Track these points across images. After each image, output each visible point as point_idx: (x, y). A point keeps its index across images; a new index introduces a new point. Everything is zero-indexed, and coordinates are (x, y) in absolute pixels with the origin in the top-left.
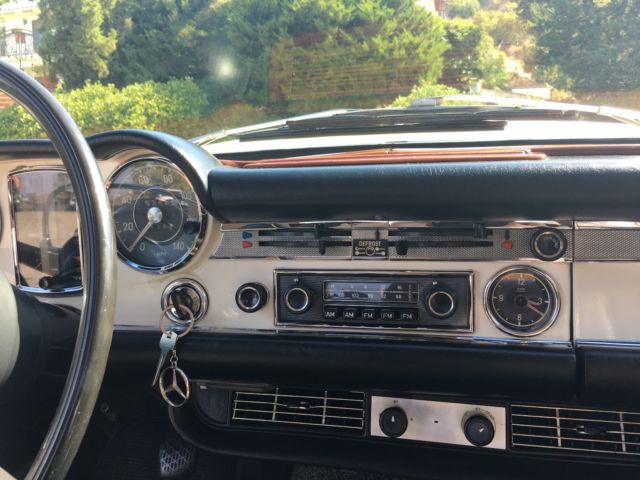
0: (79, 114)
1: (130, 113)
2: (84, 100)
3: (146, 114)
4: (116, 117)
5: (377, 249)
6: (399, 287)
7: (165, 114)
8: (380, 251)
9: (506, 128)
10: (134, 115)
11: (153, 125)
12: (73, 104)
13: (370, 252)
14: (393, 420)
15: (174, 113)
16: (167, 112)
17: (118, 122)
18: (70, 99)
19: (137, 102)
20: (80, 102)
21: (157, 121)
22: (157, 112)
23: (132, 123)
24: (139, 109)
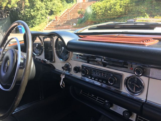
0: (104, 7)
1: (116, 6)
2: (105, 3)
3: (120, 5)
4: (112, 7)
5: (101, 64)
6: (106, 74)
7: (125, 5)
8: (102, 64)
9: (155, 29)
10: (117, 6)
11: (122, 8)
12: (102, 4)
13: (100, 64)
14: (107, 105)
15: (127, 4)
16: (126, 4)
17: (113, 8)
18: (102, 3)
19: (118, 2)
20: (104, 4)
21: (123, 7)
22: (123, 4)
23: (116, 8)
24: (118, 4)
